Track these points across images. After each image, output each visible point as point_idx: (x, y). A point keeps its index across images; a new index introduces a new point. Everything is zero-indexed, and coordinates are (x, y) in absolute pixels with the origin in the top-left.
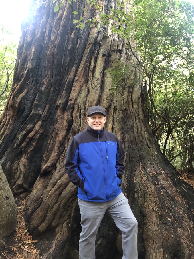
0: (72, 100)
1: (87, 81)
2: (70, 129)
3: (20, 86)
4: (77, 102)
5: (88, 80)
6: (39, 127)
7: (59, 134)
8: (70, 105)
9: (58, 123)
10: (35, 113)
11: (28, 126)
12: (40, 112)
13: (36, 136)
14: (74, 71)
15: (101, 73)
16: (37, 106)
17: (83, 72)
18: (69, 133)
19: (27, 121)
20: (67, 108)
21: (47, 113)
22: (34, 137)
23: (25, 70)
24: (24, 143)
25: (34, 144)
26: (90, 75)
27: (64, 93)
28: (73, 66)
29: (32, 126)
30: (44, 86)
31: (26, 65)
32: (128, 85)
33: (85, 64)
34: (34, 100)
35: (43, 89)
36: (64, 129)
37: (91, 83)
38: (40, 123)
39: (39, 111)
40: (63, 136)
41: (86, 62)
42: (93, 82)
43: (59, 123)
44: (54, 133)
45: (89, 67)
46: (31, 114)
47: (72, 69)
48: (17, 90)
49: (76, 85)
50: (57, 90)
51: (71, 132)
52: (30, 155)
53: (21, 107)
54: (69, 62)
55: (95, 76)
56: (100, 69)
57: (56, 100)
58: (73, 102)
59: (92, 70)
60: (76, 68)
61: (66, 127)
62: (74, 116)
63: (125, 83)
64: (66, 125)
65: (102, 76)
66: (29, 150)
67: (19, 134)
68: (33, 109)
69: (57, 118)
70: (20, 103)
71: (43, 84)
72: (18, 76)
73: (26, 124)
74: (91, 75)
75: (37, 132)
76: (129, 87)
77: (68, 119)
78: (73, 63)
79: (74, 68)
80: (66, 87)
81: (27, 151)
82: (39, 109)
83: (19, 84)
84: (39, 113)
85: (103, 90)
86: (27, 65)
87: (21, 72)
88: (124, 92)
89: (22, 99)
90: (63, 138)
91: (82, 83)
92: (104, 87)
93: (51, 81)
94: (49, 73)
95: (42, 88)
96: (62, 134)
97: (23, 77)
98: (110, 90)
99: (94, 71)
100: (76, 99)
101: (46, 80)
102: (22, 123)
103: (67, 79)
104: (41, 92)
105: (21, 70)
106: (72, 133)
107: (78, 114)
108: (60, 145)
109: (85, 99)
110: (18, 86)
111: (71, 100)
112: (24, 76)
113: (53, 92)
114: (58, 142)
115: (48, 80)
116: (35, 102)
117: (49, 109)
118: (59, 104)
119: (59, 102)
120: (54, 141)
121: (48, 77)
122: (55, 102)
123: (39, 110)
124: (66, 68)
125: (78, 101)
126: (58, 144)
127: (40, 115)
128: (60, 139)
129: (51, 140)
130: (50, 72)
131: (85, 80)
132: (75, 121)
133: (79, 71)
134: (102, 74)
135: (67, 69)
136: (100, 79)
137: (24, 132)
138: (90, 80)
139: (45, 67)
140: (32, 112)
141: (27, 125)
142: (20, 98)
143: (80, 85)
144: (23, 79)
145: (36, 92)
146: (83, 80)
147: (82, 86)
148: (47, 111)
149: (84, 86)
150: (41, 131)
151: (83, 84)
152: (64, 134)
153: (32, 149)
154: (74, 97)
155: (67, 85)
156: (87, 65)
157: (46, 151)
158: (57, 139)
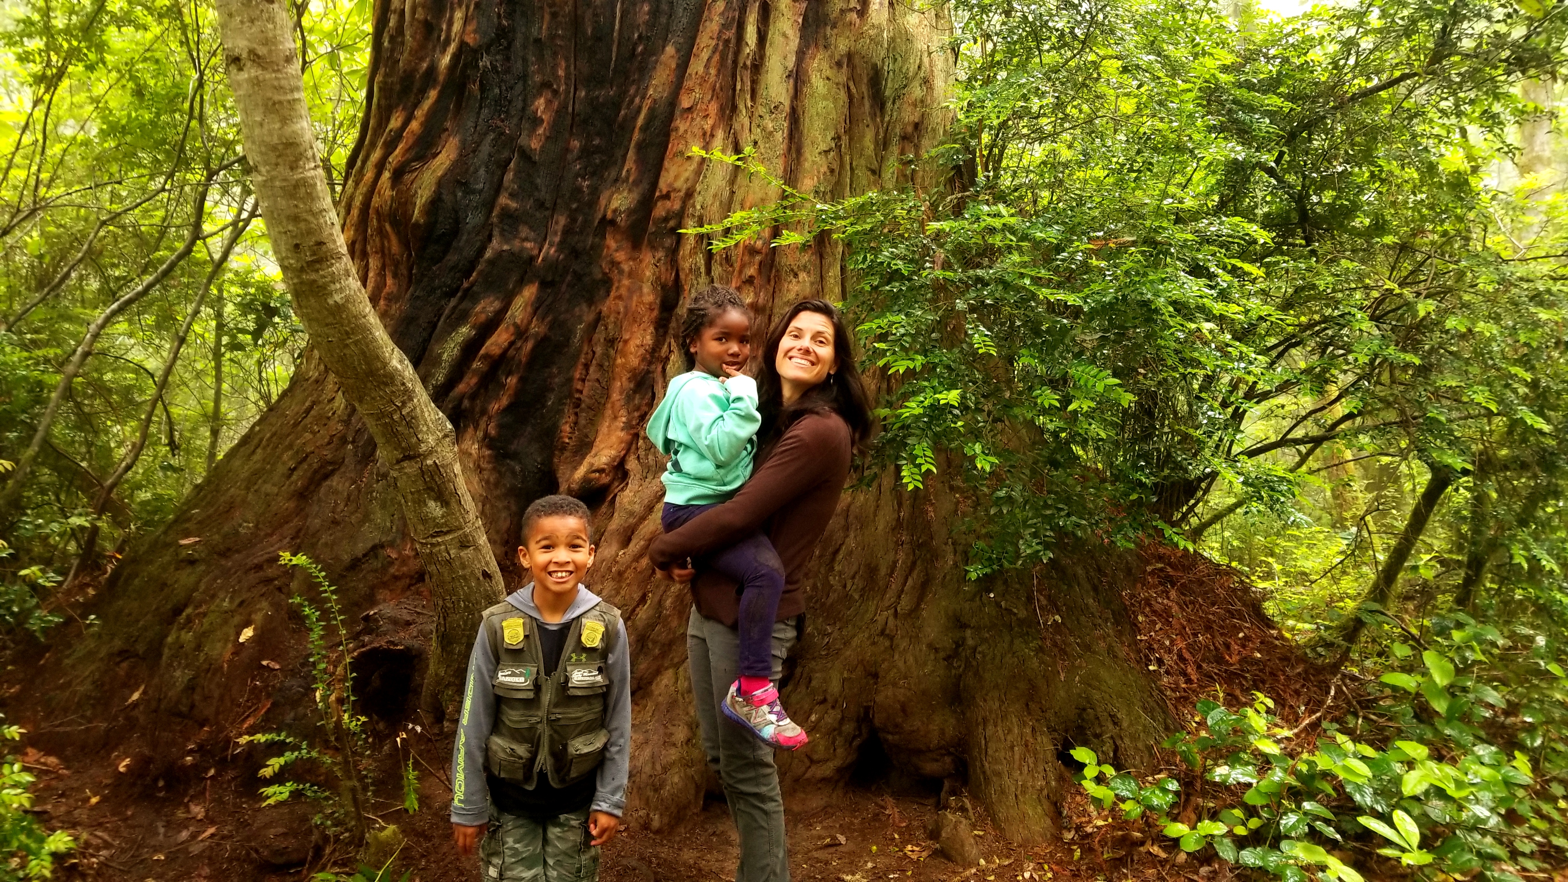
0: (672, 195)
1: (728, 111)
2: (668, 320)
3: (421, 124)
4: (694, 206)
5: (734, 108)
6: (529, 309)
7: (626, 342)
8: (666, 219)
9: (612, 294)
10: (506, 247)
11: (478, 308)
12: (528, 245)
13: (520, 348)
14: (674, 66)
15: (788, 77)
16: (510, 219)
17: (713, 71)
18: (666, 333)
19: (472, 285)
20: (652, 228)
21: (559, 250)
22: (511, 352)
23: (444, 51)
24: (466, 379)
25: (512, 381)
26: (743, 82)
27: (630, 163)
28: (665, 41)
29: (497, 305)
30: (541, 131)
31: (444, 27)
32: (898, 130)
33: (719, 38)
34: (498, 188)
35: (535, 144)
36: (645, 319)
37: (746, 121)
38: (529, 292)
39: (526, 239)
40: (642, 351)
41: (725, 26)
42: (756, 120)
43: (620, 297)
44: (600, 335)
45: (737, 52)
46: (489, 254)
47: (663, 58)
48: (411, 142)
49: (686, 131)
50: (598, 150)
51: (671, 331)
52: (500, 426)
53: (441, 219)
54: (646, 23)
55: (761, 91)
56: (785, 58)
57: (595, 192)
58: (677, 206)
59: (749, 63)
60: (678, 51)
61: (652, 310)
62: (686, 265)
63: (887, 119)
64: (650, 304)
65: (791, 91)
66: (495, 407)
67: (442, 339)
68: (496, 232)
69: (605, 274)
70: (435, 203)
71: (536, 121)
72: (408, 77)
73: (470, 296)
74: (748, 87)
75: (521, 333)
76: (905, 138)
77: (658, 278)
78: (667, 30)
79: (670, 50)
80: (636, 136)
81: (484, 412)
82: (524, 231)
83: (420, 113)
84: (523, 249)
85: (799, 152)
86: (450, 24)
87: (422, 59)
88: (882, 160)
89: (440, 183)
90: (643, 359)
91: (710, 122)
92: (800, 139)
93: (570, 109)
94: (561, 73)
95: (530, 136)
96: (638, 342)
97: (435, 81)
98: (826, 152)
99: (757, 67)
100: (689, 194)
101: (549, 102)
102: (452, 294)
103: (641, 102)
104: (526, 155)
105: (422, 46)
106: (676, 337)
107: (701, 260)
108: (632, 385)
109: (726, 193)
110: (415, 125)
111: (667, 196)
112: (441, 78)
113: (579, 158)
114: (625, 376)
115: (556, 104)
116: (503, 200)
117: (567, 232)
118: (615, 211)
119: (615, 204)
120: (607, 369)
121: (556, 92)
122: (593, 202)
123: (523, 235)
124: (634, 49)
125: (698, 200)
126: (626, 383)
127: (532, 259)
128: (634, 361)
129: (587, 366)
130: (563, 64)
131: (722, 109)
132: (687, 287)
133: (697, 67)
134: (792, 81)
135: (642, 53)
136: (787, 103)
137: (465, 331)
138: (741, 106)
139: (538, 41)
140: (495, 243)
141: (475, 300)
142: (434, 181)
143: (704, 134)
144: (433, 94)
145: (505, 154)
146: (713, 108)
147: (712, 136)
148: (557, 239)
149: (720, 134)
150: (537, 328)
151: (713, 128)
152: (649, 340)
153: (505, 401)
154: (680, 184)
155: (645, 129)
156: (727, 42)
157: (568, 410)
158: (619, 361)
